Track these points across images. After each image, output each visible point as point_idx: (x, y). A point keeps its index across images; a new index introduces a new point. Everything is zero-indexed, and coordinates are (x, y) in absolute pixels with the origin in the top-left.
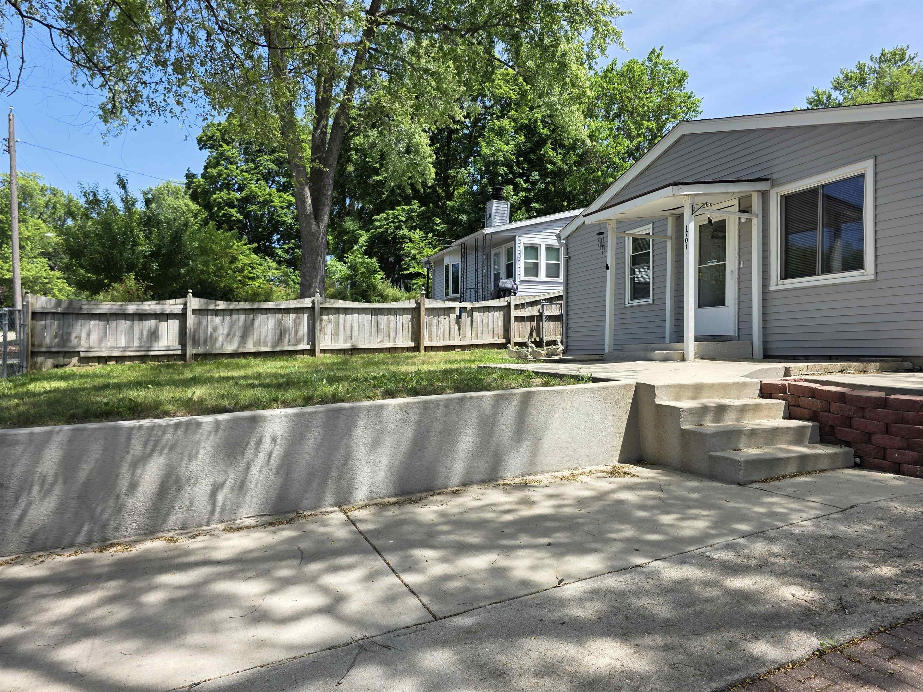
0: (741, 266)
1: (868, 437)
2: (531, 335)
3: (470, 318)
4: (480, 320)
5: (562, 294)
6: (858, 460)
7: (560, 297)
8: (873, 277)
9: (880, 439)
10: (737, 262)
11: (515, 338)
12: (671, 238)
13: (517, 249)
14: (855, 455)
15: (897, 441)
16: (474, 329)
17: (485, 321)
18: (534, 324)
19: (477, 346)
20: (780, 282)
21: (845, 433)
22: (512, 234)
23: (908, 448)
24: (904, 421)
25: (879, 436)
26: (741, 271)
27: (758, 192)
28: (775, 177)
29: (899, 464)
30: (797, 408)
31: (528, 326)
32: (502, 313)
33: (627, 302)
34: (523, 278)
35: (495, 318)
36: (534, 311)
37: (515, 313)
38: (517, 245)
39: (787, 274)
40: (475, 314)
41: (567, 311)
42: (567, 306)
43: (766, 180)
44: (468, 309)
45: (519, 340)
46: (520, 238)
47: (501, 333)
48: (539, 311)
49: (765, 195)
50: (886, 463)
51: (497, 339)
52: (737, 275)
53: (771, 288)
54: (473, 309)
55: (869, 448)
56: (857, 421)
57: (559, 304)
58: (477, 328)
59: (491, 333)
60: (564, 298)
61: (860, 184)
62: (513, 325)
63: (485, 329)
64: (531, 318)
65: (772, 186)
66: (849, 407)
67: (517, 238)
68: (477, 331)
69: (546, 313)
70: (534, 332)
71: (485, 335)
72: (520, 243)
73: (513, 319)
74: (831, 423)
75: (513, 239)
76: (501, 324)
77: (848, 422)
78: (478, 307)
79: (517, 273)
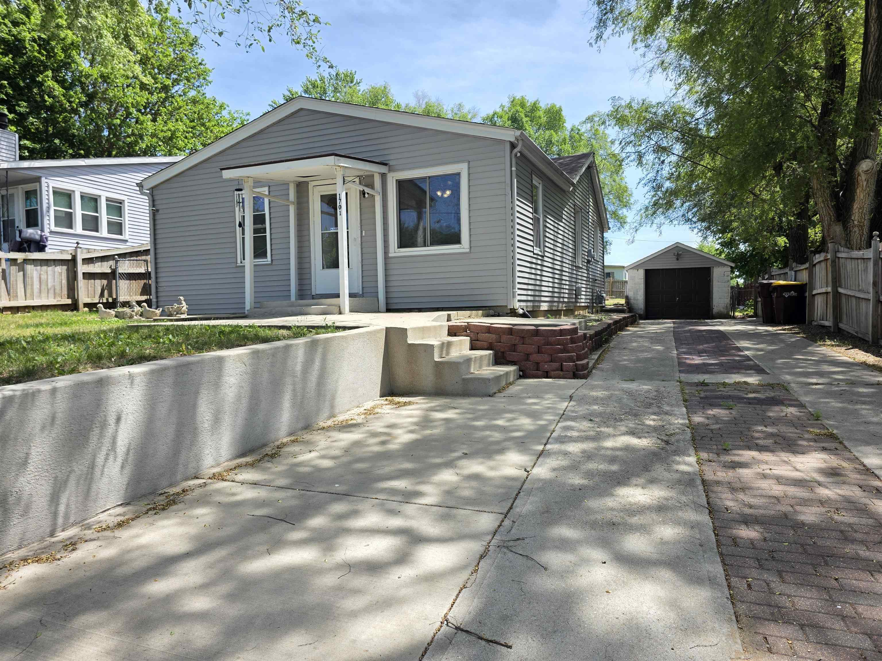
0: (364, 234)
1: (527, 356)
2: (102, 295)
3: (21, 273)
4: (35, 275)
5: (149, 248)
6: (521, 373)
7: (146, 252)
8: (468, 250)
9: (536, 357)
10: (359, 231)
11: (84, 298)
12: (293, 203)
13: (44, 193)
14: (520, 370)
15: (546, 357)
16: (29, 288)
17: (43, 277)
18: (105, 282)
19: (34, 308)
20: (398, 250)
21: (514, 356)
22: (37, 174)
23: (551, 361)
24: (548, 343)
25: (535, 355)
26: (363, 239)
27: (379, 173)
28: (391, 163)
29: (547, 372)
30: (478, 342)
31: (99, 284)
32: (65, 268)
33: (239, 261)
34: (53, 228)
35: (56, 274)
36: (105, 268)
37: (82, 269)
38: (44, 189)
39: (402, 244)
40: (29, 268)
41: (156, 268)
42: (156, 264)
43: (385, 164)
44: (19, 261)
45: (89, 301)
46: (47, 180)
47: (65, 292)
48: (111, 267)
49: (383, 176)
50: (540, 373)
51: (59, 299)
52: (360, 242)
53: (391, 255)
54: (26, 261)
55: (529, 364)
56: (521, 347)
57: (144, 261)
58: (32, 285)
59: (52, 292)
60: (152, 252)
61: (457, 180)
62: (81, 283)
63: (43, 287)
64: (102, 276)
65: (390, 171)
66: (515, 337)
67: (43, 180)
68: (32, 289)
69: (120, 270)
70: (106, 291)
71: (44, 295)
72: (48, 187)
73: (80, 276)
74: (502, 350)
75: (38, 180)
76: (64, 282)
77: (513, 348)
78: (33, 260)
79: (46, 222)
